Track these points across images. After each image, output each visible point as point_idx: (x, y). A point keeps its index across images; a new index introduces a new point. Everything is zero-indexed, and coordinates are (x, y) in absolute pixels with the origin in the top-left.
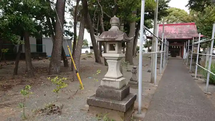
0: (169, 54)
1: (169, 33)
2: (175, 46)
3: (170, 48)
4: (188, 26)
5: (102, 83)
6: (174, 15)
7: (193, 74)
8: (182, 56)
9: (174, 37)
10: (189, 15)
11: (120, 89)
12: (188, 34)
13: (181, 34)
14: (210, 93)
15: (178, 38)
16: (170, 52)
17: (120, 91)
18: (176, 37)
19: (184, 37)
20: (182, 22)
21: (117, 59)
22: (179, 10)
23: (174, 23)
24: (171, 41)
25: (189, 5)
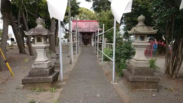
0: (83, 43)
1: (82, 27)
2: (86, 37)
3: (83, 39)
4: (94, 23)
5: (33, 67)
6: (85, 14)
7: (96, 56)
8: (91, 45)
9: (85, 31)
10: (94, 14)
11: (48, 69)
12: (94, 28)
13: (89, 28)
14: (104, 65)
15: (88, 31)
16: (83, 42)
17: (48, 70)
18: (86, 31)
19: (91, 31)
20: (90, 19)
21: (44, 48)
22: (88, 10)
23: (85, 20)
24: (83, 34)
25: (93, 8)
